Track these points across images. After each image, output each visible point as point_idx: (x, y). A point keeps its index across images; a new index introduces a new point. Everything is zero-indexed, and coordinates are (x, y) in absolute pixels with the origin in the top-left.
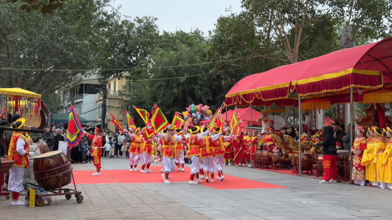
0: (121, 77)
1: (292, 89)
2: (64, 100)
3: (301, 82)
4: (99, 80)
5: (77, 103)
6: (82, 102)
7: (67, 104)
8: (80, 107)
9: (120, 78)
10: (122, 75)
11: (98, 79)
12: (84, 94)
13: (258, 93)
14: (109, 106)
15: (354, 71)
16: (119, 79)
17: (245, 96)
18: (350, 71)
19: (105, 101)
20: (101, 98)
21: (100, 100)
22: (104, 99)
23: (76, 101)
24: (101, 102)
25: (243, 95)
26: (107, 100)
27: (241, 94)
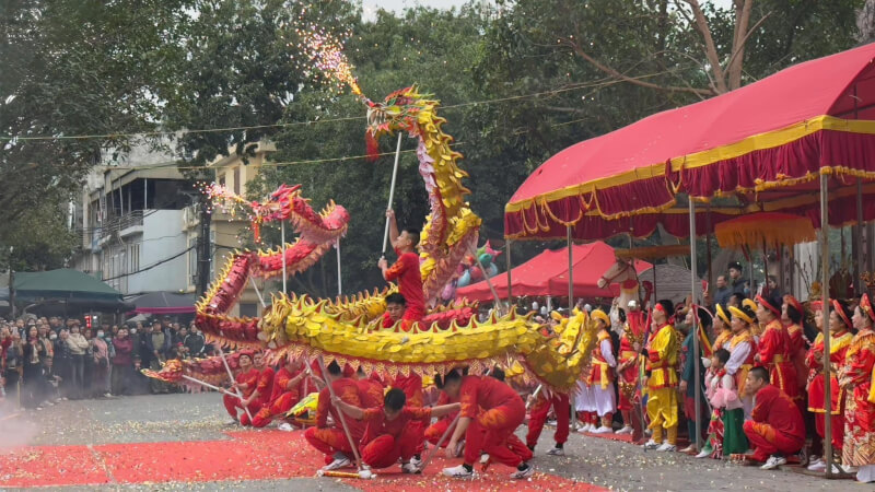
0: (253, 155)
1: (676, 184)
2: (92, 229)
3: (696, 161)
4: (181, 165)
5: (127, 238)
6: (141, 234)
7: (99, 243)
8: (136, 250)
9: (250, 159)
10: (257, 150)
11: (179, 164)
12: (146, 212)
13: (587, 196)
14: (218, 247)
15: (829, 123)
16: (246, 163)
17: (555, 206)
18: (819, 122)
19: (207, 230)
20: (196, 222)
21: (192, 229)
22: (202, 223)
23: (122, 233)
24: (195, 235)
25: (549, 204)
26: (212, 228)
27: (543, 202)
